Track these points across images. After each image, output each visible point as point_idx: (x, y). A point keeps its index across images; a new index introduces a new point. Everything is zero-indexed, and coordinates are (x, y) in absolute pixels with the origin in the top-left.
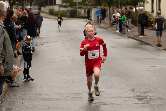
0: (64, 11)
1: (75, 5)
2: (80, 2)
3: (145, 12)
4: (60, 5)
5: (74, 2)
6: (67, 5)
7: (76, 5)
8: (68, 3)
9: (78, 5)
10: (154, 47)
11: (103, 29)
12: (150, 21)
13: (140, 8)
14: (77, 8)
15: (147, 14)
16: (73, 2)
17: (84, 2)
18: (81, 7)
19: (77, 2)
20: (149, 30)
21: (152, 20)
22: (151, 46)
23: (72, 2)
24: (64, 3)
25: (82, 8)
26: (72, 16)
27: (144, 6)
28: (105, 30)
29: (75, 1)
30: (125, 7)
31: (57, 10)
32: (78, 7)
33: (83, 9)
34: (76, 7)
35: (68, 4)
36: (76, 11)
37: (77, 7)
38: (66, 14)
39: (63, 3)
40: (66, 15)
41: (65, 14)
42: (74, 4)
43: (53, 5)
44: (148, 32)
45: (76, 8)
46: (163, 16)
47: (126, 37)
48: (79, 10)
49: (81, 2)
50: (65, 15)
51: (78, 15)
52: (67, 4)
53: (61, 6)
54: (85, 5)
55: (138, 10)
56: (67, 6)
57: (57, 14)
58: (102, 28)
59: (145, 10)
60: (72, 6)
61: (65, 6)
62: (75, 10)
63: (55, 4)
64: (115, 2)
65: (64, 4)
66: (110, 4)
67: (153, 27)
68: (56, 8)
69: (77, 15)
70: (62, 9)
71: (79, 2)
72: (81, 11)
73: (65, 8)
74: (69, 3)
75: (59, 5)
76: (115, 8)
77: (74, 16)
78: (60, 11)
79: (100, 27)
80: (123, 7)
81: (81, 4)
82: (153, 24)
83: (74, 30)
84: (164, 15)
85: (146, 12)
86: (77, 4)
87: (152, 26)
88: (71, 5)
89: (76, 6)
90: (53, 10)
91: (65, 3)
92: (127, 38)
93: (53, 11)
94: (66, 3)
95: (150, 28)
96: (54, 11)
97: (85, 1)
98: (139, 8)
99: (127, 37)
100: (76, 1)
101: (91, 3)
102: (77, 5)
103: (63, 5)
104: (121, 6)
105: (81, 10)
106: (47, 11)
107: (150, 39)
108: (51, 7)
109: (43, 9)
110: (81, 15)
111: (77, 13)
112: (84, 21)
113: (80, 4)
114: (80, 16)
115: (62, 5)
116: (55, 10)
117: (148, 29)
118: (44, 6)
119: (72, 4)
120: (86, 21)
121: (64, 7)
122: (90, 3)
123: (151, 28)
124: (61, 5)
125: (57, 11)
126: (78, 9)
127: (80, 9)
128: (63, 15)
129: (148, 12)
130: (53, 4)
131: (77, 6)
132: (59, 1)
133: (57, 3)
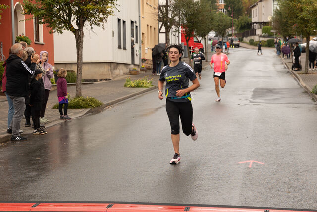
7: (274, 35)
19: (275, 32)
26: (269, 45)
29: (272, 32)
36: (274, 40)
38: (264, 43)
39: (262, 34)
45: (274, 37)
52: (266, 34)
53: (260, 36)
60: (270, 36)
61: (264, 37)
62: (272, 40)
63: (255, 35)
65: (264, 34)
68: (256, 39)
70: (261, 39)
74: (268, 33)
96: (254, 41)
106: (248, 41)
108: (252, 37)
109: (245, 39)
118: (246, 37)
130: (253, 34)
131: (275, 36)
132: (259, 32)
133: (257, 34)
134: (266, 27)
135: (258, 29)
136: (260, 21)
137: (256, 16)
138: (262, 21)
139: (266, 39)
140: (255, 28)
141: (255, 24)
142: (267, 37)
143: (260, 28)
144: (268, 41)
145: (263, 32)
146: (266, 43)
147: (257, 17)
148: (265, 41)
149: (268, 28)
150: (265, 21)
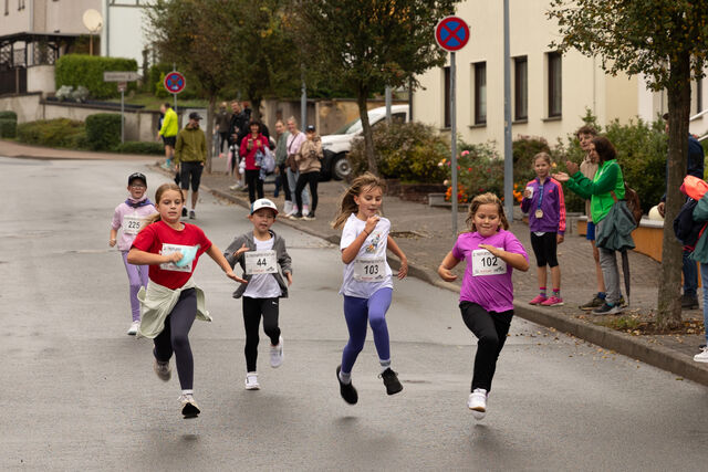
0: (62, 120)
1: (111, 97)
2: (135, 82)
3: (416, 129)
4: (45, 96)
5: (109, 83)
6: (76, 93)
7: (118, 95)
8: (80, 88)
9: (126, 94)
10: (438, 286)
11: (225, 203)
12: (435, 167)
13: (396, 109)
14: (123, 108)
15: (423, 137)
16: (105, 84)
17: (150, 82)
18: (139, 102)
19: (122, 83)
20: (429, 208)
21: (440, 164)
22: (426, 284)
23: (99, 83)
24: (64, 87)
25: (141, 107)
26: (96, 143)
27: (410, 102)
28: (237, 207)
29: (110, 80)
30: (327, 105)
31: (31, 119)
32: (126, 106)
33: (148, 112)
34: (115, 104)
35: (81, 90)
36: (118, 121)
37: (120, 105)
38: (71, 133)
39: (58, 87)
40: (70, 141)
41: (66, 134)
42: (110, 91)
43: (12, 97)
44: (423, 217)
45: (117, 107)
46: (491, 145)
47: (321, 240)
48: (130, 118)
49: (139, 84)
50: (67, 137)
51: (126, 139)
52: (75, 89)
53: (50, 100)
54: (157, 93)
55: (384, 119)
56: (78, 100)
57: (33, 133)
58: (224, 197)
59: (416, 120)
60: (97, 98)
61: (66, 101)
62: (110, 117)
63: (23, 91)
64: (281, 82)
65: (65, 90)
66: (257, 93)
67: (448, 193)
68: (28, 110)
69: (123, 139)
70: (54, 112)
71: (128, 83)
72: (139, 123)
73: (69, 106)
74: (87, 86)
75: (39, 93)
76: (285, 107)
77: (108, 144)
78: (46, 123)
79: (214, 193)
80: (320, 106)
81: (140, 92)
82: (446, 182)
83: (96, 210)
84: (495, 142)
85: (420, 126)
86: (122, 89)
87: (444, 189)
88: (94, 94)
89: (115, 101)
90: (13, 116)
91: (67, 85)
92: (325, 243)
93: (13, 121)
94: (71, 88)
95: (431, 201)
96: (19, 121)
97: (158, 79)
98: (389, 110)
99: (328, 239)
100: (115, 79)
101: (180, 88)
102: (120, 94)
103: (59, 94)
104: (312, 100)
105: (139, 117)
107: (423, 250)
108: (8, 104)
110: (138, 139)
111: (120, 131)
112: (147, 166)
113: (132, 92)
114: (135, 142)
115: (54, 93)
116: (24, 117)
117: (426, 203)
119: (96, 91)
120: (158, 165)
121: (65, 106)
122: (176, 88)
123: (440, 201)
124: (49, 94)
125: (33, 124)
126: (125, 111)
127: (134, 112)
128: (58, 138)
129: (429, 128)
130: (14, 91)
131: (123, 101)
132: (39, 79)
133: (31, 87)
134: (75, 57)
135: (34, 65)
136: (40, 31)
137: (21, 8)
138: (50, 30)
139: (80, 115)
140: (18, 60)
141: (19, 45)
142: (84, 104)
143: (43, 60)
144: (91, 121)
145: (61, 79)
146: (82, 133)
147: (27, 13)
148: (75, 125)
149: (85, 64)
150: (66, 30)
